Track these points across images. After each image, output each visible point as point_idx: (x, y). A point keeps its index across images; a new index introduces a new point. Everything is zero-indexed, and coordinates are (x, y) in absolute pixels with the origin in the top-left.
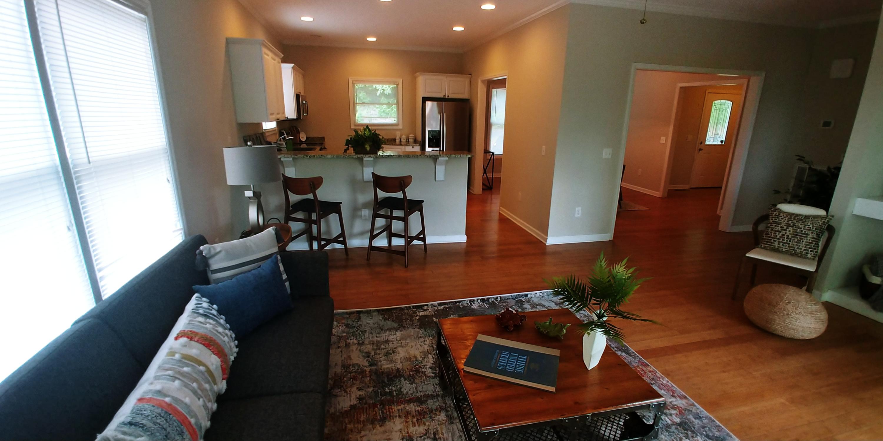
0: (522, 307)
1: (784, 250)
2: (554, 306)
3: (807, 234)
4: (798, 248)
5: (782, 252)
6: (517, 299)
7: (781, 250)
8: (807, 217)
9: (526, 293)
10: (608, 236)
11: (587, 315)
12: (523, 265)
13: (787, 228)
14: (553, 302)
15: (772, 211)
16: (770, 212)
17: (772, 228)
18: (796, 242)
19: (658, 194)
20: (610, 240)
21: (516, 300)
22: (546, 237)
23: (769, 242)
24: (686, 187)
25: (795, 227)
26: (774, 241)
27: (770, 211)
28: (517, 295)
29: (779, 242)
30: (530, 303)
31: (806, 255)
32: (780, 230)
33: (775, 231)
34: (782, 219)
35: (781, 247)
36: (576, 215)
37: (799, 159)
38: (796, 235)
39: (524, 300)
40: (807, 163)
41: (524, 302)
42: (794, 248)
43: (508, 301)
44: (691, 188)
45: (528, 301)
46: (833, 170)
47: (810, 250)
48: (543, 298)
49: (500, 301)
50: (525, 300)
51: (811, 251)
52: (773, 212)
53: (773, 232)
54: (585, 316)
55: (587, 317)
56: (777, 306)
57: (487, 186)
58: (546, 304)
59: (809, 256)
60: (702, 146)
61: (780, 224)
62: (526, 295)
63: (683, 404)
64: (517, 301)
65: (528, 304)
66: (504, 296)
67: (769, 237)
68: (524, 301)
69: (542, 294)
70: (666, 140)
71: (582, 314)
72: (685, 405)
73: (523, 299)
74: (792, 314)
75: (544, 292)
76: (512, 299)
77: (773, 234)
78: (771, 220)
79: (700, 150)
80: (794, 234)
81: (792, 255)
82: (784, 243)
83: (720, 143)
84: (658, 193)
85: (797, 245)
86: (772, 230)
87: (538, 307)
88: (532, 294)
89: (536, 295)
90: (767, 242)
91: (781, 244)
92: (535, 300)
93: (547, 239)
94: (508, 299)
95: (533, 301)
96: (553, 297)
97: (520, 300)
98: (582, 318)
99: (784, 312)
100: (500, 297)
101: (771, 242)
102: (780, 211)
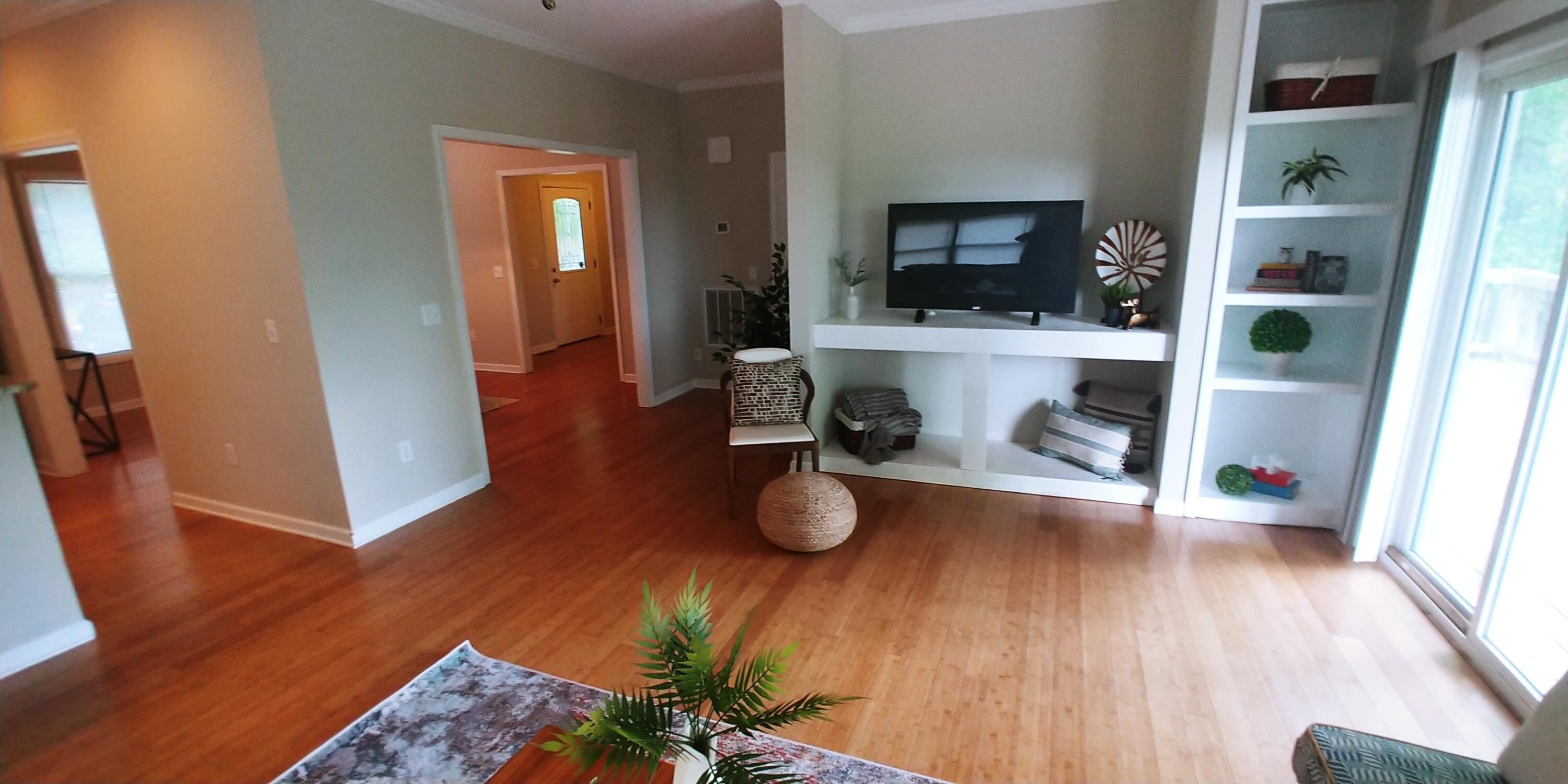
0: (383, 755)
1: (767, 420)
2: (462, 703)
3: (786, 389)
4: (782, 412)
5: (764, 424)
6: (355, 741)
7: (763, 421)
8: (776, 364)
9: (375, 709)
10: (480, 480)
11: (545, 683)
12: (320, 630)
13: (762, 387)
14: (453, 692)
15: (734, 366)
16: (733, 368)
17: (742, 391)
18: (778, 404)
19: (518, 368)
20: (487, 486)
21: (354, 745)
22: (346, 531)
23: (747, 414)
24: (552, 346)
25: (770, 383)
26: (752, 410)
27: (731, 367)
28: (352, 732)
29: (758, 410)
30: (398, 732)
31: (793, 419)
32: (754, 392)
33: (749, 395)
34: (751, 374)
35: (762, 417)
36: (404, 460)
37: (728, 281)
38: (774, 394)
39: (378, 733)
40: (738, 286)
41: (381, 735)
42: (777, 413)
43: (333, 761)
44: (561, 346)
45: (391, 728)
46: (768, 291)
47: (794, 410)
48: (425, 696)
49: (308, 776)
50: (379, 729)
51: (797, 412)
52: (736, 367)
53: (746, 397)
54: (541, 686)
55: (547, 685)
56: (806, 511)
57: (96, 444)
58: (439, 708)
59: (796, 419)
60: (556, 276)
61: (750, 382)
62: (377, 715)
63: (809, 766)
64: (360, 747)
65: (393, 736)
66: (316, 756)
67: (744, 406)
68: (378, 736)
69: (416, 686)
70: (505, 271)
71: (532, 685)
72: (813, 766)
73: (373, 730)
74: (827, 515)
75: (418, 680)
76: (341, 749)
77: (747, 400)
78: (737, 380)
79: (556, 281)
80: (772, 394)
81: (777, 424)
82: (764, 410)
83: (580, 268)
84: (518, 366)
85: (780, 408)
86: (744, 395)
87: (425, 728)
88: (389, 705)
89: (403, 698)
90: (744, 414)
91: (761, 412)
92: (408, 714)
93: (351, 535)
94: (329, 756)
95: (403, 721)
96: (445, 681)
97: (364, 737)
98: (538, 695)
99: (817, 515)
100: (306, 765)
101: (749, 414)
102: (745, 364)
